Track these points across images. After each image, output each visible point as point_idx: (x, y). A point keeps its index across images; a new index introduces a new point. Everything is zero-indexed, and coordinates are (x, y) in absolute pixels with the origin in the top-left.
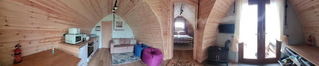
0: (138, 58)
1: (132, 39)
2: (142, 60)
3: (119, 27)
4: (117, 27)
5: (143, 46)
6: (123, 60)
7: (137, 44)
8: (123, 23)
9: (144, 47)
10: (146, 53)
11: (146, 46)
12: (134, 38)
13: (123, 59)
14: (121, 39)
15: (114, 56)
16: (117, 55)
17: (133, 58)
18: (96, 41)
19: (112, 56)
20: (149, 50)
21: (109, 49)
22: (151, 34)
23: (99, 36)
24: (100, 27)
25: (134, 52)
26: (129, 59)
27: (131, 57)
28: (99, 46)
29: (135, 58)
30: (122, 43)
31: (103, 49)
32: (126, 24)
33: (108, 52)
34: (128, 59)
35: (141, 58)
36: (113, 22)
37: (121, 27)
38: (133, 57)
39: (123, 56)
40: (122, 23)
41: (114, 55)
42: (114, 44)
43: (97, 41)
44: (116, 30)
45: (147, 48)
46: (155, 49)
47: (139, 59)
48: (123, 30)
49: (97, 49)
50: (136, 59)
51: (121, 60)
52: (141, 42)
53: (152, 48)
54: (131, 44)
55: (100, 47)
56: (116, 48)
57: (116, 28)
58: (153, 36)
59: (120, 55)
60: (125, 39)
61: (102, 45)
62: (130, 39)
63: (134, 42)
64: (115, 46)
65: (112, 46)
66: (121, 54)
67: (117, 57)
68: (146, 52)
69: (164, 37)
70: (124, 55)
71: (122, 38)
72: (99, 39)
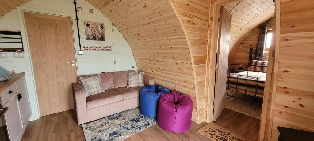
0: (149, 121)
1: (134, 71)
2: (158, 124)
3: (95, 39)
4: (88, 38)
5: (157, 89)
6: (115, 133)
7: (146, 86)
8: (105, 27)
9: (161, 91)
10: (165, 105)
11: (164, 88)
12: (136, 69)
13: (115, 129)
14: (104, 76)
15: (92, 129)
16: (98, 123)
17: (139, 124)
18: (14, 96)
19: (85, 131)
20: (171, 97)
21: (73, 113)
22: (173, 58)
23: (23, 74)
24: (19, 33)
25: (140, 107)
26: (129, 127)
27: (133, 120)
28: (29, 114)
29: (142, 123)
30: (109, 85)
31: (46, 119)
32: (116, 30)
33: (71, 122)
34: (127, 129)
35: (156, 118)
36: (75, 22)
37: (102, 38)
38: (137, 121)
39: (116, 121)
40: (102, 28)
41: (90, 125)
42: (87, 94)
43: (20, 97)
44: (86, 48)
45: (166, 93)
46: (181, 94)
47: (152, 123)
48: (108, 49)
49: (23, 127)
50: (146, 125)
51: (110, 134)
52: (153, 78)
53: (177, 92)
54: (130, 86)
55: (35, 115)
56: (93, 105)
57: (85, 43)
58: (177, 63)
59: (107, 120)
60: (114, 75)
61: (41, 107)
62: (127, 74)
63: (136, 81)
64: (90, 99)
65: (81, 99)
66: (109, 117)
67: (99, 129)
68: (165, 102)
69: (196, 67)
70: (117, 118)
71: (108, 73)
72: (23, 86)
